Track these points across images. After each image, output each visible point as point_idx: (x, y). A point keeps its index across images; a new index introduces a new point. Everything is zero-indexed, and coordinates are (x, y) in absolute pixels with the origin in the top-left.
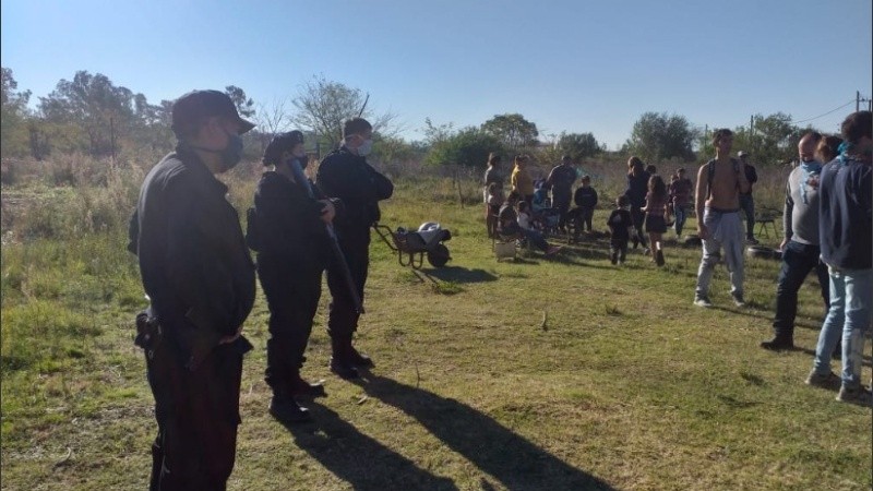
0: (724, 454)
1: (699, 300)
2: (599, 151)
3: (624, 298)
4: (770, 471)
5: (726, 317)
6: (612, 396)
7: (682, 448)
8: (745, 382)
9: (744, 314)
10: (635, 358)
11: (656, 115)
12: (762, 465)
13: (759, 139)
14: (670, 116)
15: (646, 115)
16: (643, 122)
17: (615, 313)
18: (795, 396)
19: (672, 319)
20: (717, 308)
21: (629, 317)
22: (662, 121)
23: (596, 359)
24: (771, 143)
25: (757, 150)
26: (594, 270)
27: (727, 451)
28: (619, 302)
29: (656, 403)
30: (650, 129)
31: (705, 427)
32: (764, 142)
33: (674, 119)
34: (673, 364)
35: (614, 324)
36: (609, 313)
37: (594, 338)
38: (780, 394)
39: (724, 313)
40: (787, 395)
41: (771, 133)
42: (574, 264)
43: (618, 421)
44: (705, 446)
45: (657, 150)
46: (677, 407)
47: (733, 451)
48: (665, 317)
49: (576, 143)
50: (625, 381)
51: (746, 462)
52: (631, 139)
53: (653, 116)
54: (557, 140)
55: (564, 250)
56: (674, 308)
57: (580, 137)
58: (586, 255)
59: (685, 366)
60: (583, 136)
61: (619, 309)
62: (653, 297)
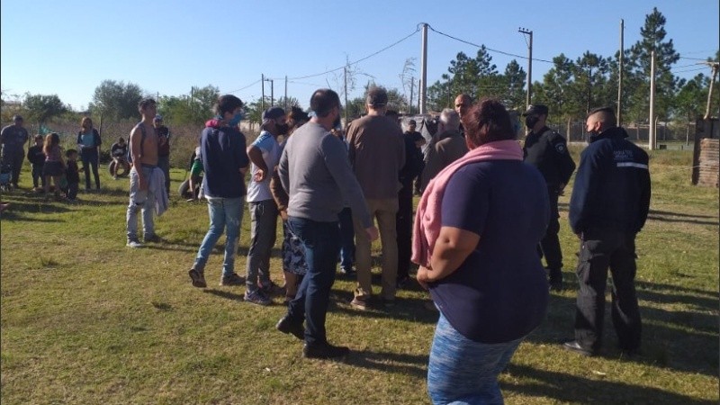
0: (123, 384)
1: (130, 242)
2: (64, 110)
3: (63, 248)
4: (161, 389)
5: (152, 254)
6: (27, 352)
7: (86, 388)
8: (157, 309)
9: (167, 249)
10: (60, 306)
11: (114, 83)
12: (155, 386)
13: (198, 104)
14: (126, 84)
15: (105, 82)
16: (103, 87)
17: (52, 264)
18: (193, 315)
19: (104, 262)
20: (145, 247)
21: (66, 266)
22: (119, 88)
23: (20, 315)
24: (206, 108)
25: (196, 114)
26: (39, 224)
27: (127, 380)
28: (57, 254)
29: (70, 348)
30: (109, 94)
31: (113, 361)
32: (202, 108)
33: (129, 87)
34: (96, 305)
35: (48, 275)
36: (44, 265)
37: (23, 293)
38: (182, 316)
39: (151, 250)
40: (188, 315)
41: (206, 100)
42: (20, 219)
43: (26, 376)
44: (108, 380)
45: (116, 112)
46: (91, 348)
47: (132, 379)
48: (98, 262)
49: (42, 104)
50: (45, 332)
51: (141, 386)
52: (93, 102)
53: (111, 83)
54: (22, 100)
55: (12, 207)
56: (106, 252)
57: (45, 98)
58: (34, 209)
59: (107, 305)
60: (49, 97)
61: (56, 260)
62: (90, 243)
